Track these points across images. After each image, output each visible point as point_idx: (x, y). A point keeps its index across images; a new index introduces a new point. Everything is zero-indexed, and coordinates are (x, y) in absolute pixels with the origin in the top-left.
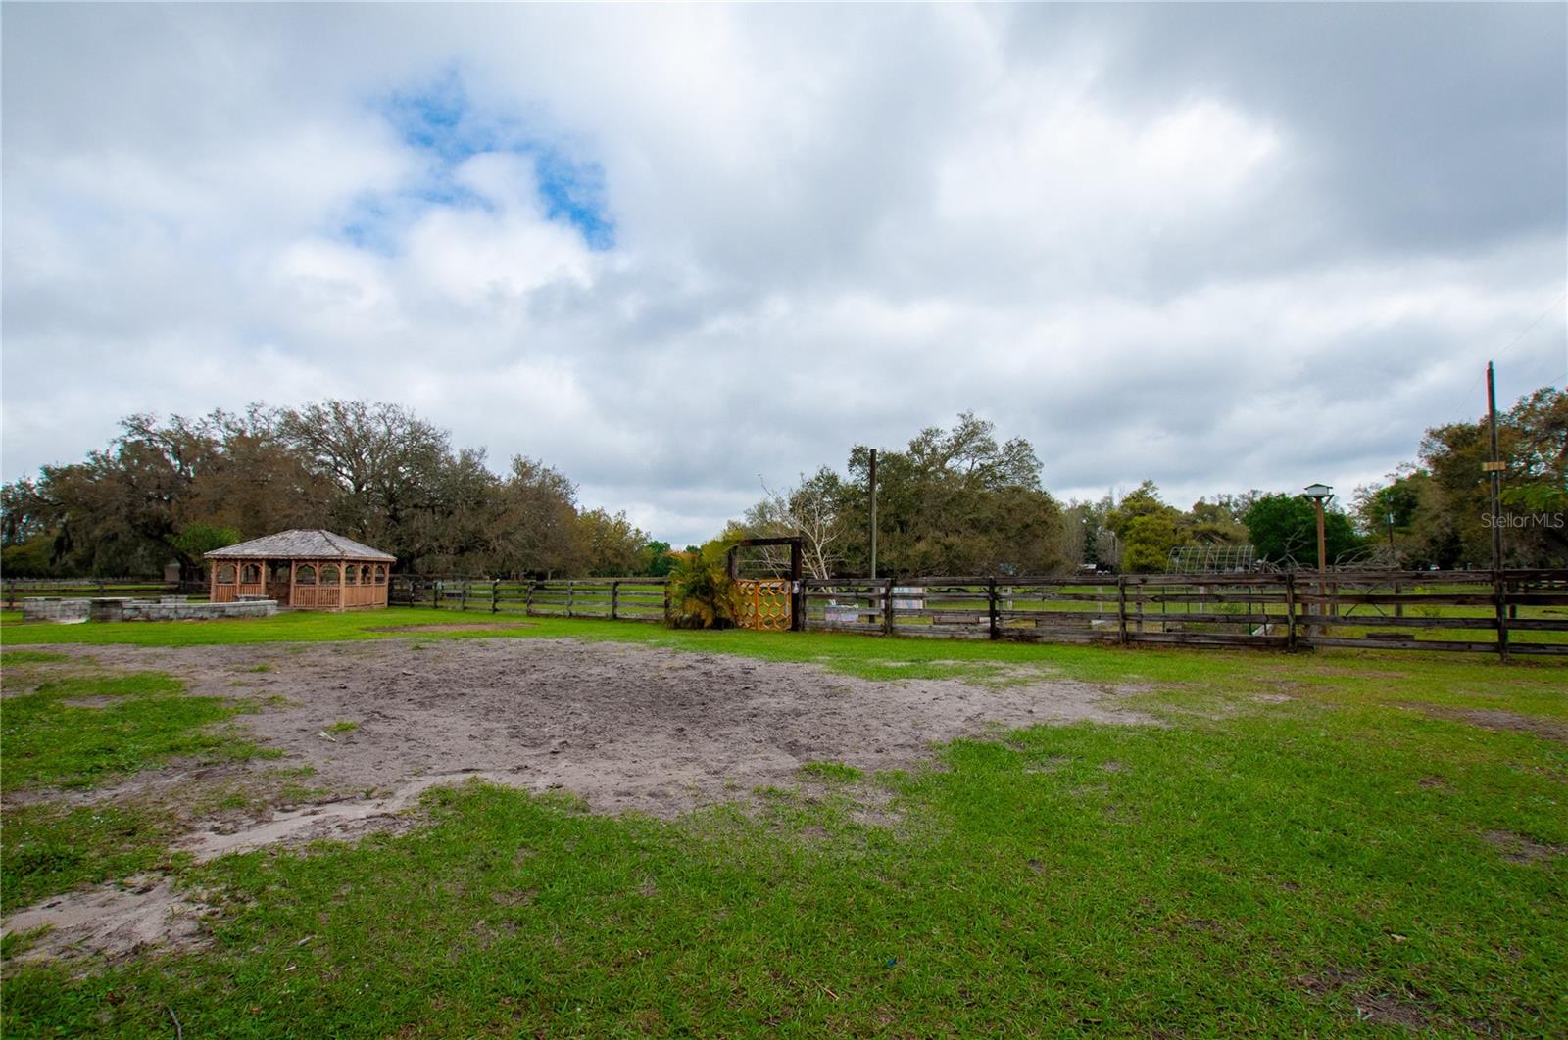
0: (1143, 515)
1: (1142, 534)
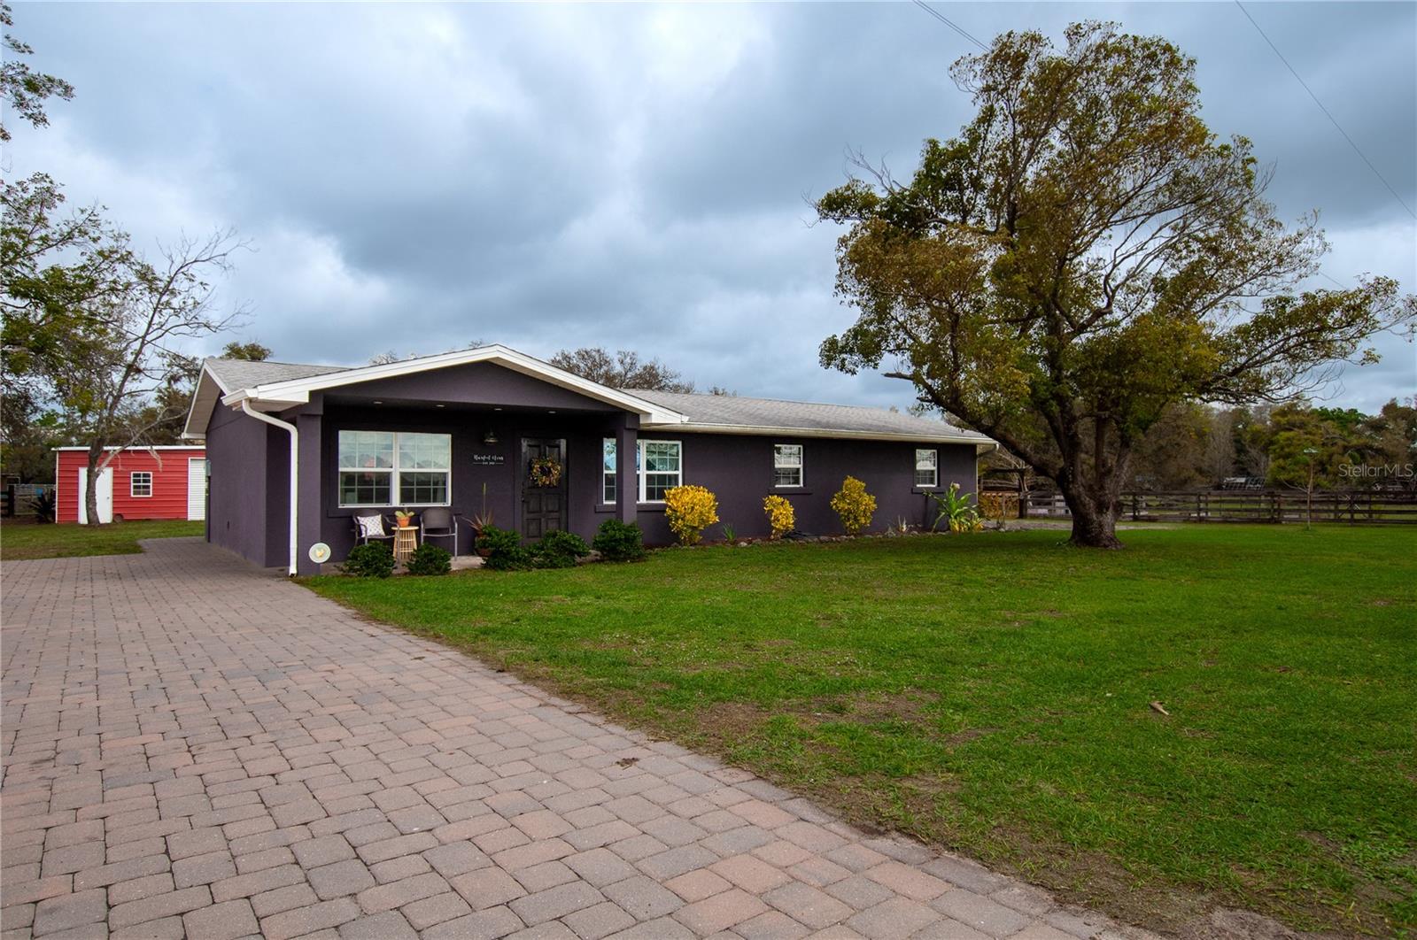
0: (1291, 430)
1: (1287, 450)
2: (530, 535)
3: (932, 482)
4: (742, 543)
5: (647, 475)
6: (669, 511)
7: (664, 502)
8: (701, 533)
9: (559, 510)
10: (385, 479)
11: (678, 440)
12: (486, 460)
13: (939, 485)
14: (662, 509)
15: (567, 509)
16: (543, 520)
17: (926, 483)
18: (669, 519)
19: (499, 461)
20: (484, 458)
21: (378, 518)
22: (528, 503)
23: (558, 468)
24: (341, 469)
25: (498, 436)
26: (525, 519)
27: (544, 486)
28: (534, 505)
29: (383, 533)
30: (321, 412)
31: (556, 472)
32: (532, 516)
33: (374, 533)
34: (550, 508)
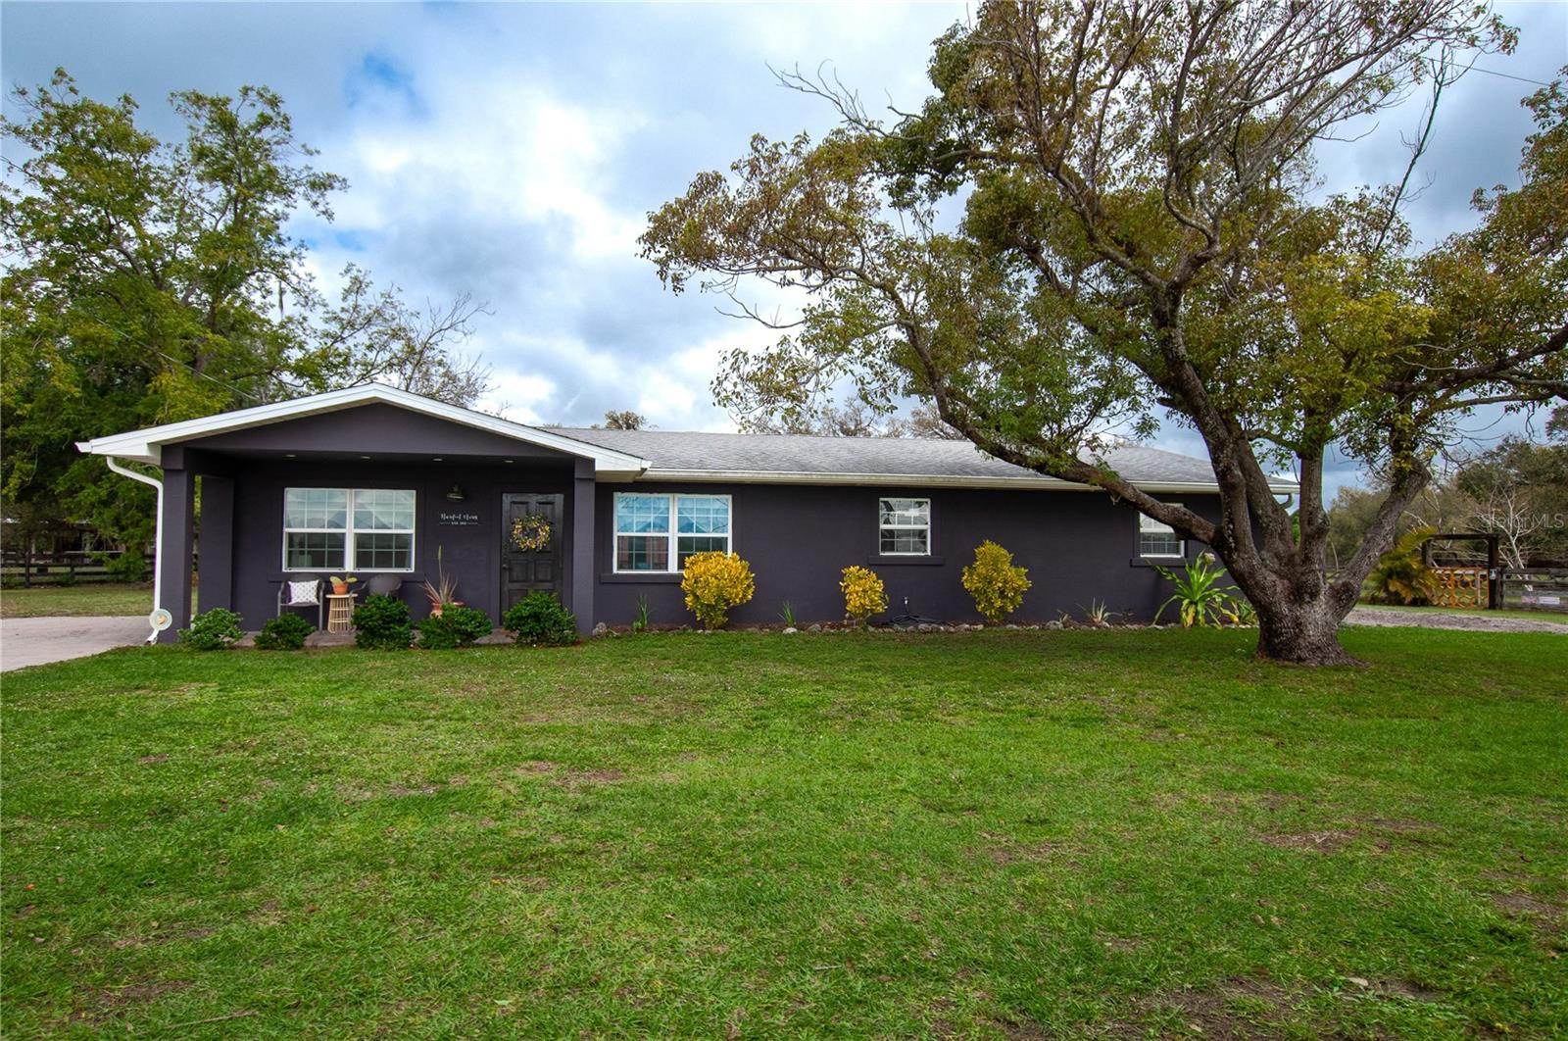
3: (1178, 552)
5: (679, 538)
8: (722, 613)
9: (552, 580)
10: (339, 541)
11: (727, 493)
12: (456, 520)
13: (1186, 555)
15: (562, 580)
16: (530, 590)
17: (1164, 552)
19: (474, 521)
20: (453, 517)
21: (314, 584)
22: (510, 570)
23: (547, 528)
24: (287, 530)
25: (463, 492)
26: (506, 589)
27: (529, 550)
28: (517, 572)
29: (314, 600)
30: (181, 467)
31: (543, 534)
32: (516, 586)
33: (304, 600)
34: (540, 577)
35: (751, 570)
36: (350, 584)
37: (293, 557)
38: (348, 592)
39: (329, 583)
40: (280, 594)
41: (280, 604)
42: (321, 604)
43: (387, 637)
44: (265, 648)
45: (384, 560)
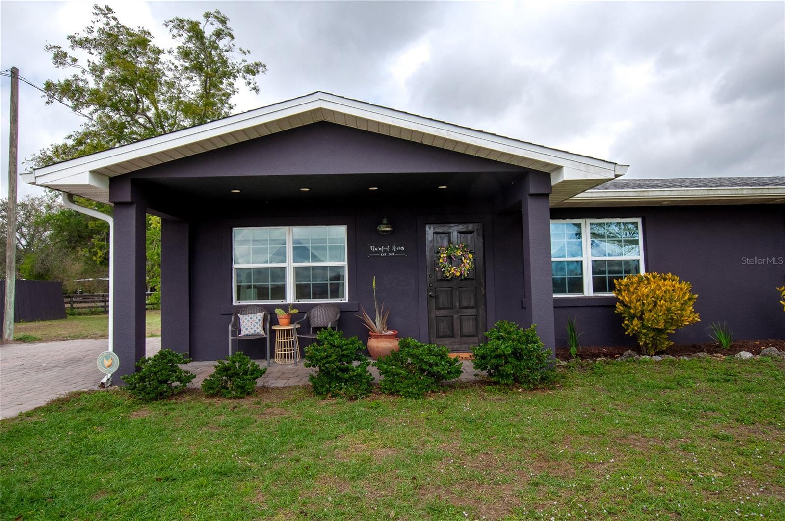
2: (441, 334)
4: (742, 353)
5: (593, 262)
6: (620, 308)
7: (613, 294)
8: (671, 337)
9: (476, 306)
11: (637, 217)
12: (385, 251)
14: (610, 304)
15: (485, 304)
16: (455, 316)
18: (620, 318)
19: (399, 251)
20: (382, 249)
21: (260, 316)
22: (436, 297)
23: (471, 256)
24: (235, 266)
25: (390, 223)
26: (433, 316)
27: (454, 277)
28: (443, 300)
29: (260, 331)
30: (129, 199)
31: (467, 263)
32: (442, 313)
33: (252, 332)
34: (465, 304)
35: (692, 292)
36: (292, 315)
37: (242, 291)
38: (291, 323)
39: (273, 314)
40: (230, 328)
41: (230, 338)
42: (268, 336)
43: (346, 381)
44: (213, 396)
45: (321, 291)
